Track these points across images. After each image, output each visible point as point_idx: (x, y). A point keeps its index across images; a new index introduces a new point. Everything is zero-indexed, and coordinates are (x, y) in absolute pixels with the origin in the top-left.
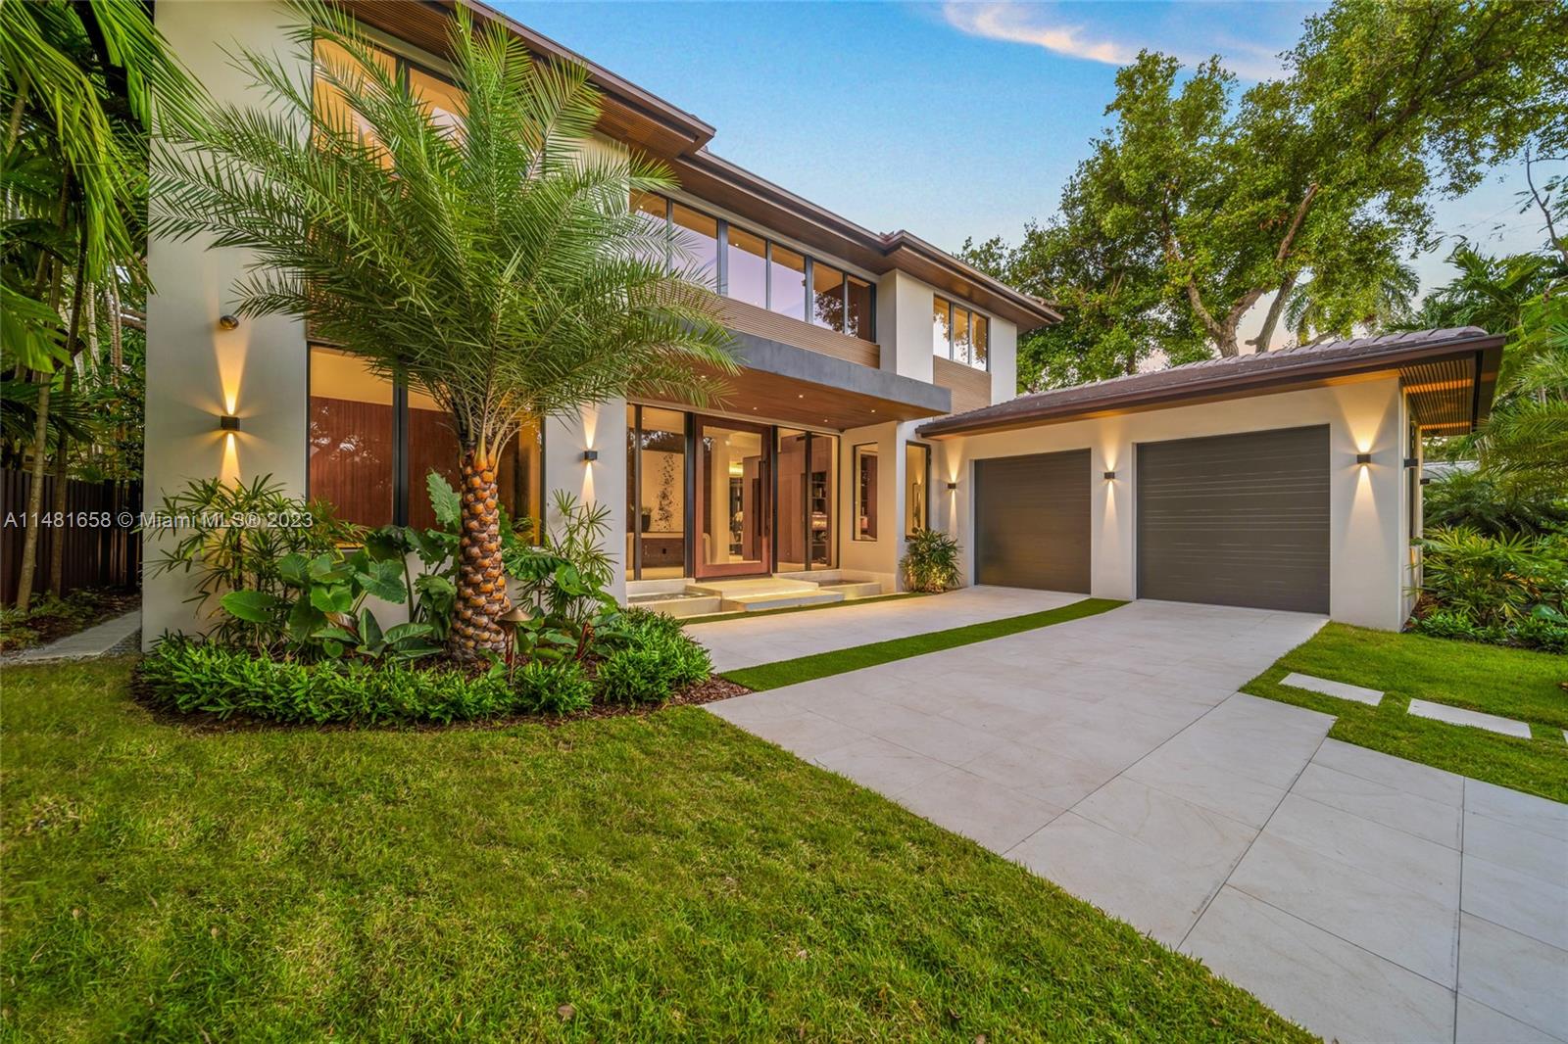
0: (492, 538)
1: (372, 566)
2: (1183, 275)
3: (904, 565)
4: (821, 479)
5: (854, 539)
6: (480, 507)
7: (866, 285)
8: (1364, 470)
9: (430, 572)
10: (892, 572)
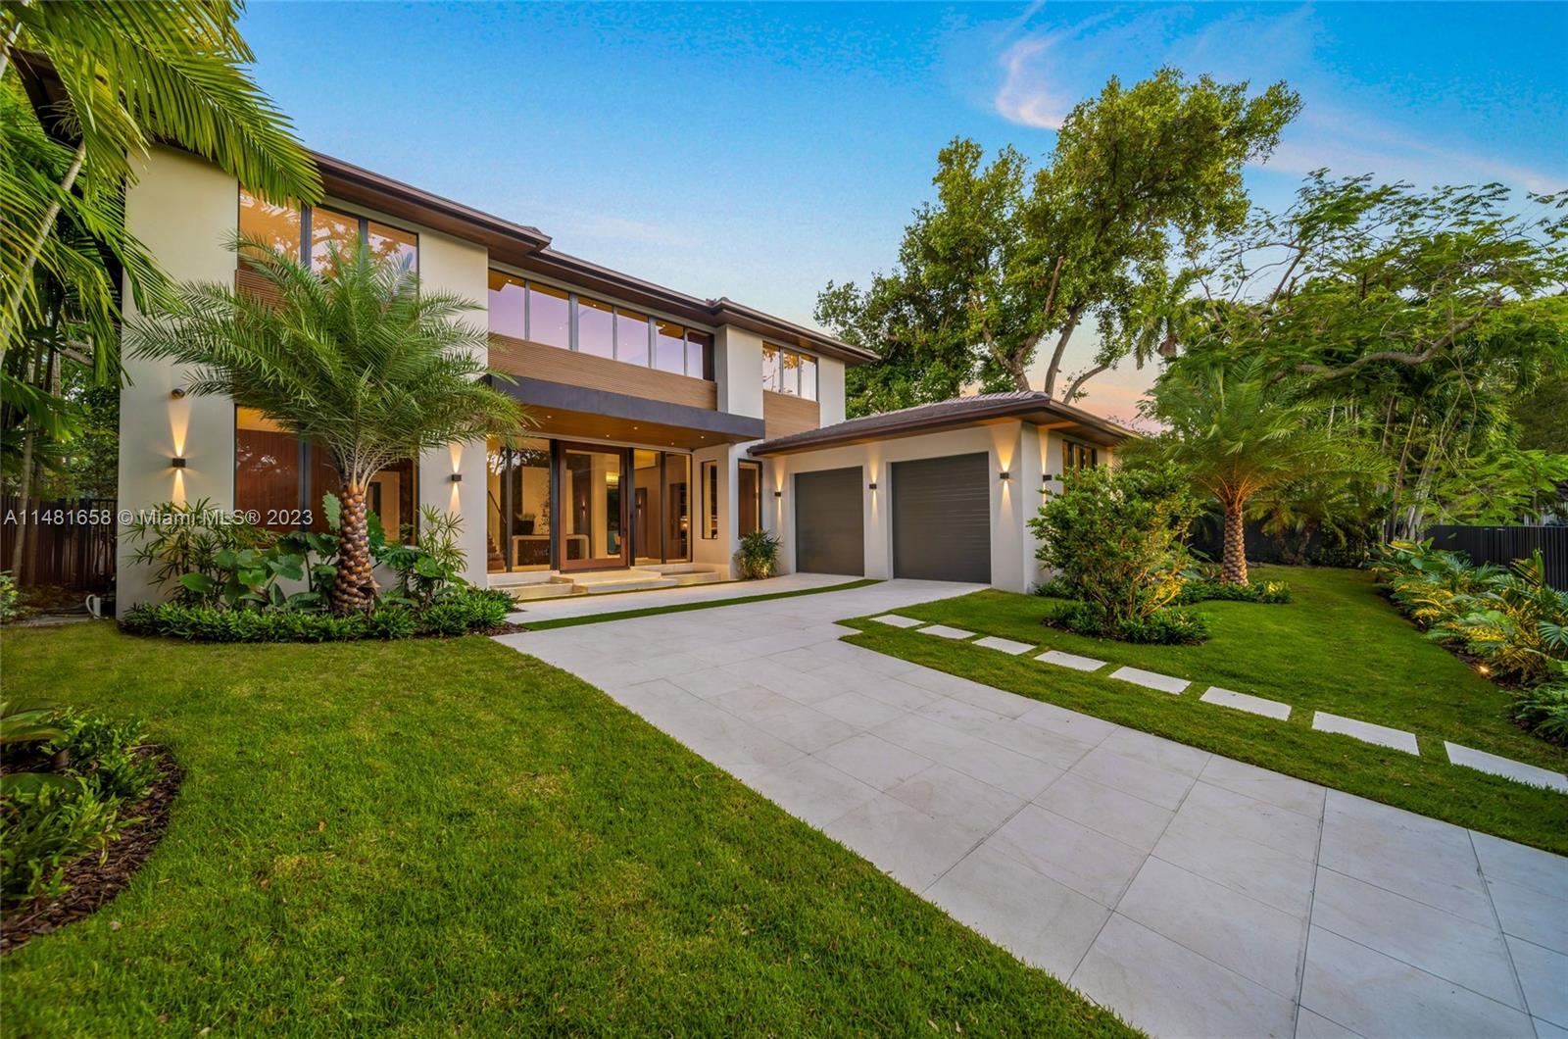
0: (361, 538)
1: (281, 559)
3: (737, 558)
5: (703, 538)
6: (353, 518)
8: (1006, 484)
9: (324, 563)
10: (726, 563)
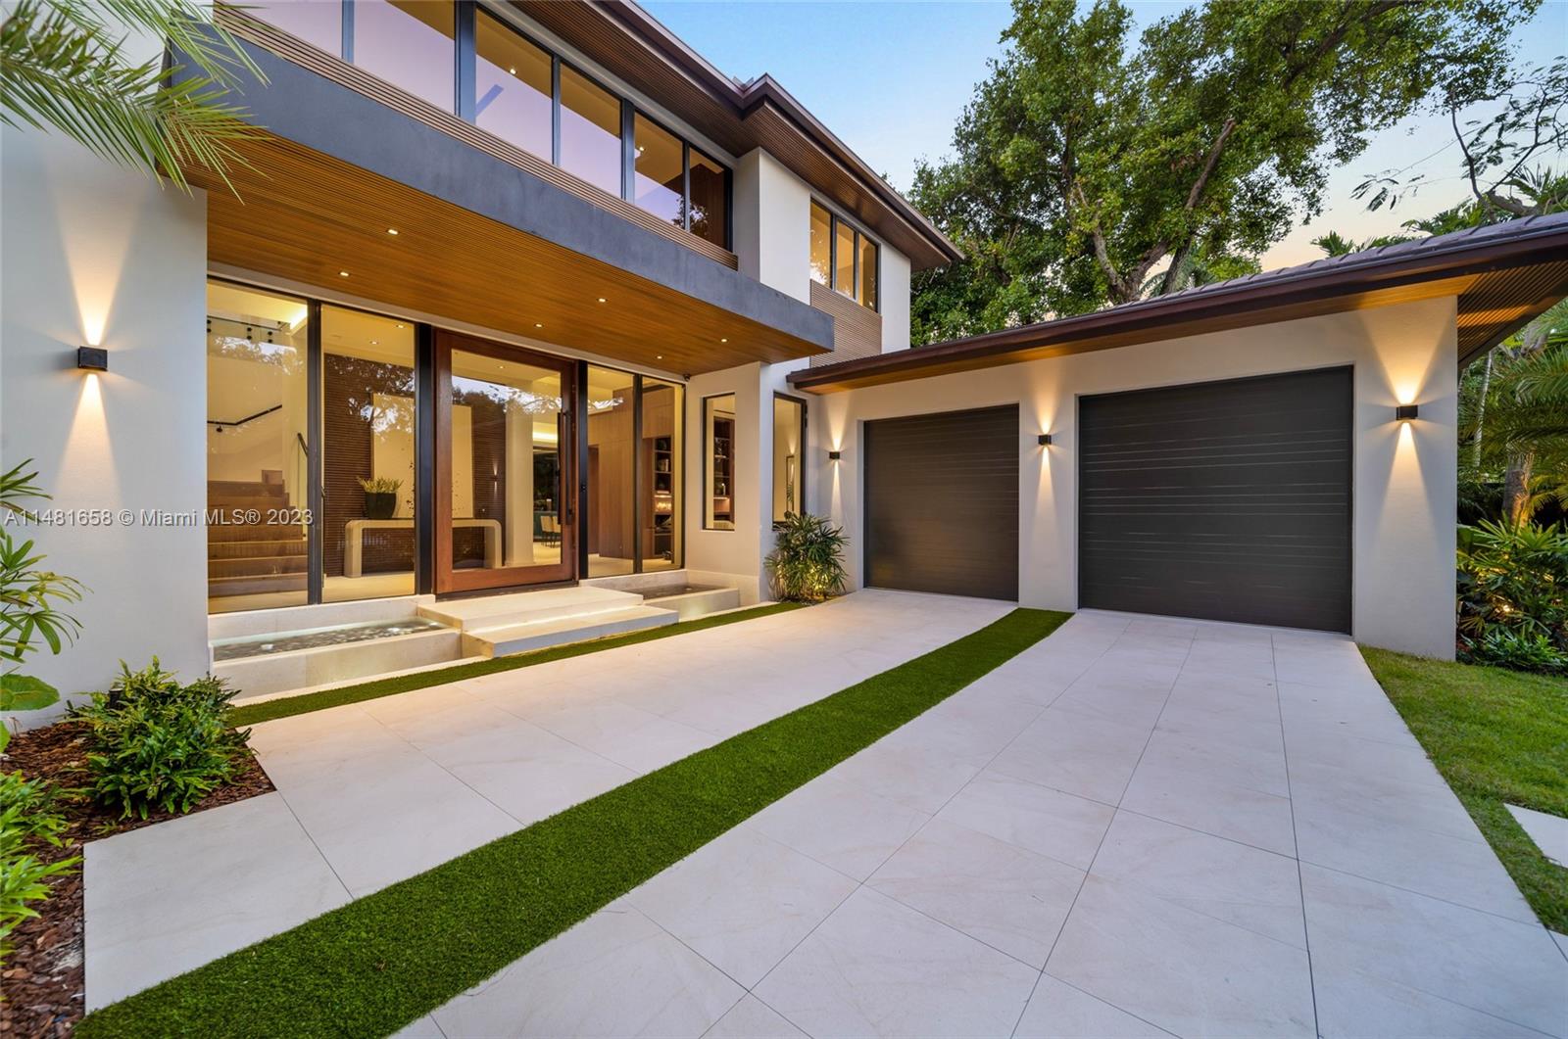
2: (1090, 220)
3: (771, 563)
4: (663, 446)
5: (704, 527)
7: (718, 170)
8: (1406, 429)
10: (754, 573)
